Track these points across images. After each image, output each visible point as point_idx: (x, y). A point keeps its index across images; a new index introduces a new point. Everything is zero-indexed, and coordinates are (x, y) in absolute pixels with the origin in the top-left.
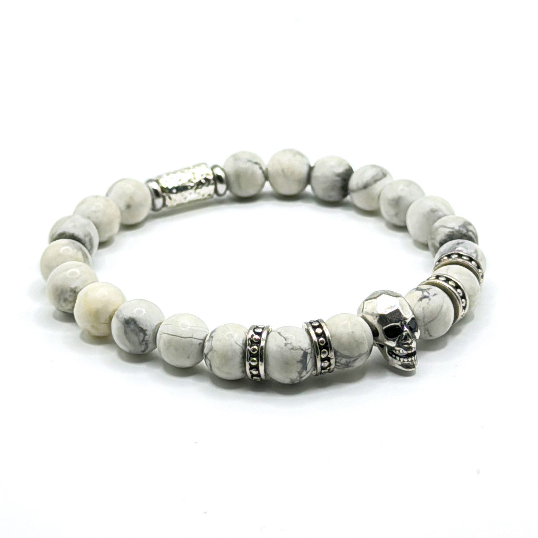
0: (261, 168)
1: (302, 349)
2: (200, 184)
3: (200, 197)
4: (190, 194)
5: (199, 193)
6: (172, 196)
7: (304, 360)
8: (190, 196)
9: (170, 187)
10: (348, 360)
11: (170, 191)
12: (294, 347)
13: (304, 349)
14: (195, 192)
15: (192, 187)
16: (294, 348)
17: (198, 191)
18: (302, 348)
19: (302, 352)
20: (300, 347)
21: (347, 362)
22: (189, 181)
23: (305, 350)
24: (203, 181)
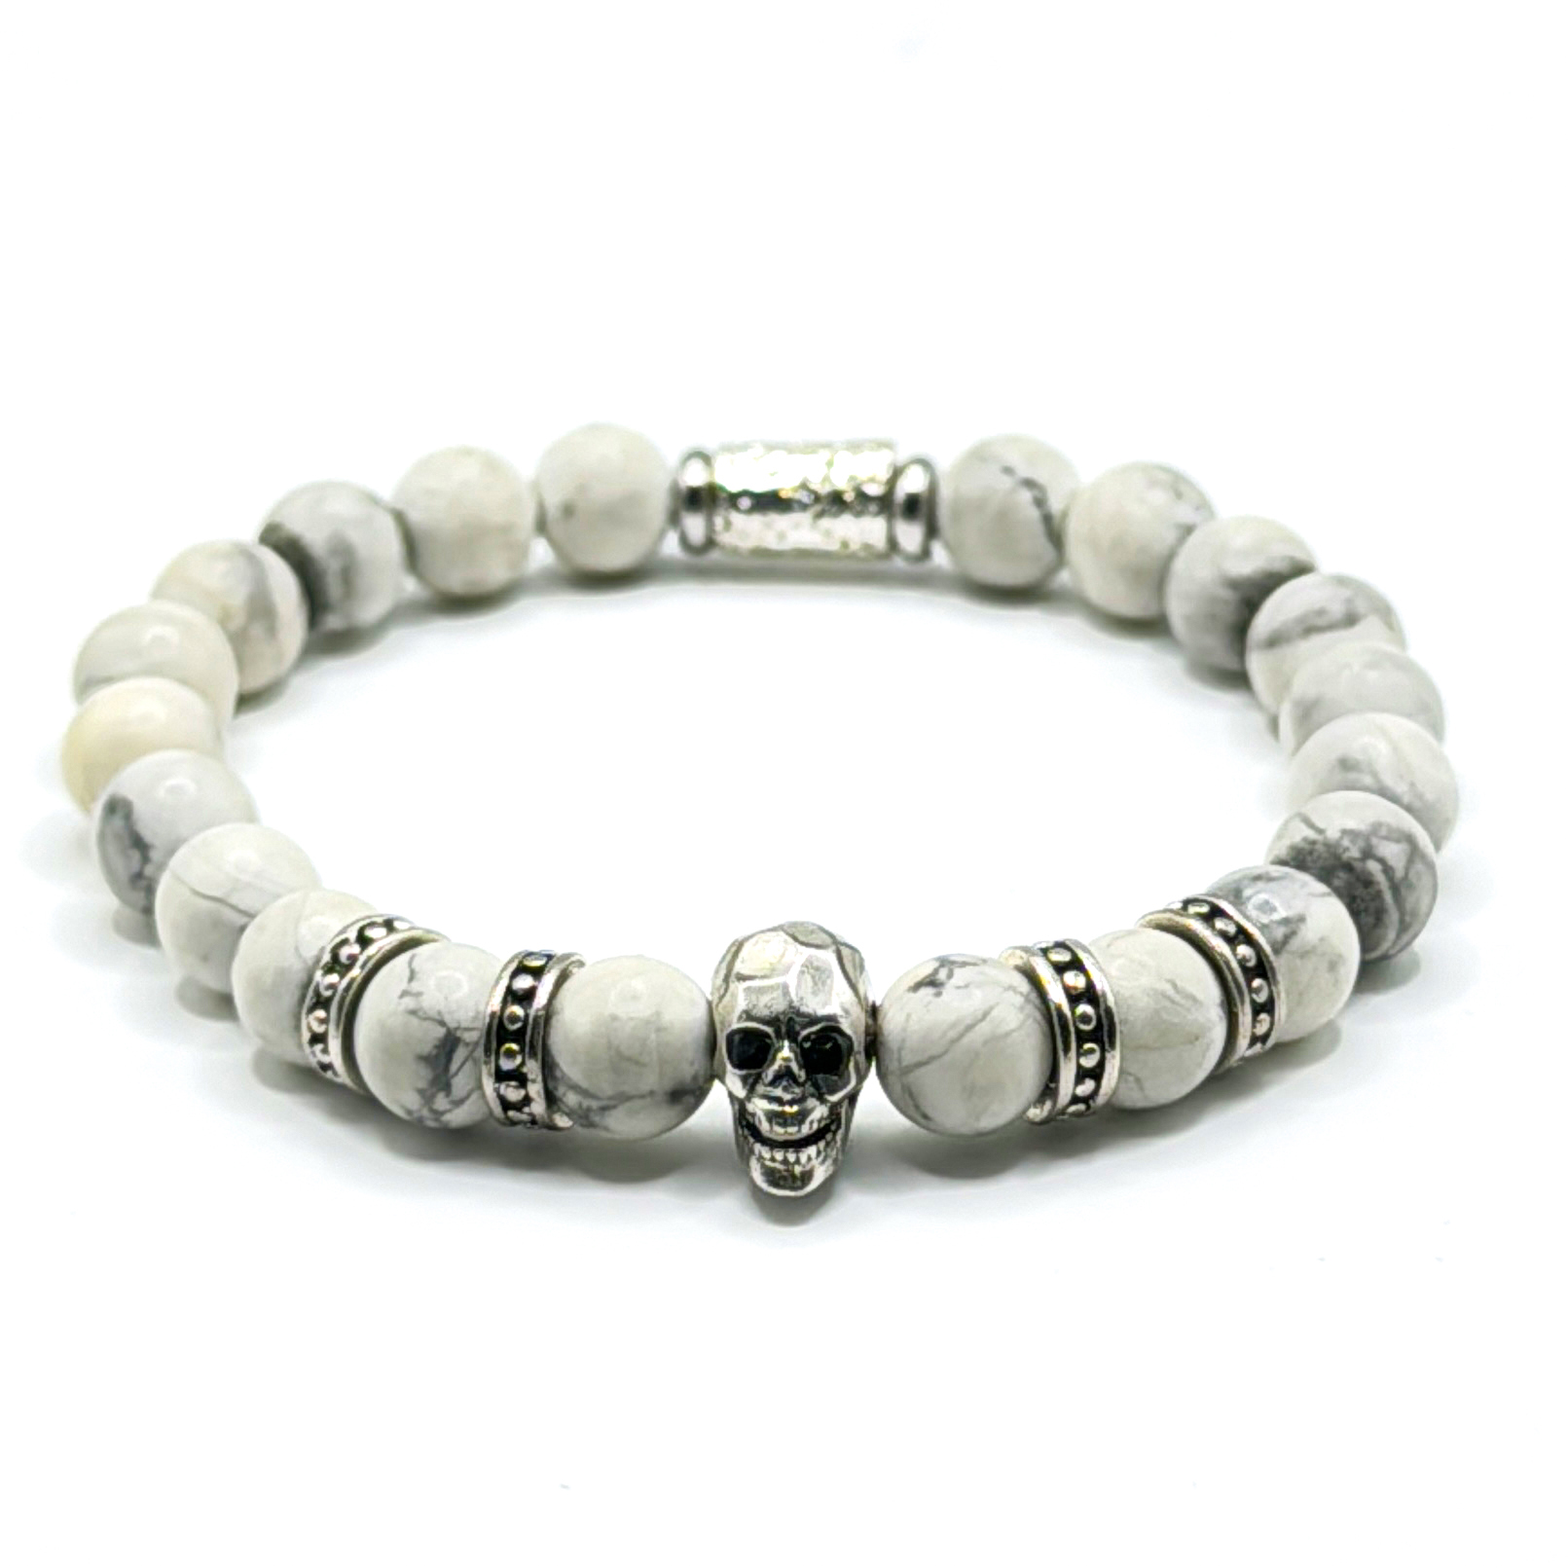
0: (1040, 502)
1: (442, 1023)
2: (836, 502)
3: (834, 546)
4: (797, 526)
5: (828, 533)
6: (737, 518)
7: (443, 1060)
8: (796, 532)
9: (734, 489)
10: (587, 1103)
11: (733, 500)
12: (421, 1009)
13: (452, 1025)
14: (814, 526)
15: (804, 507)
16: (421, 1014)
17: (826, 522)
18: (447, 1019)
19: (441, 1032)
20: (439, 1013)
21: (580, 1105)
22: (804, 486)
23: (457, 1029)
24: (849, 497)
